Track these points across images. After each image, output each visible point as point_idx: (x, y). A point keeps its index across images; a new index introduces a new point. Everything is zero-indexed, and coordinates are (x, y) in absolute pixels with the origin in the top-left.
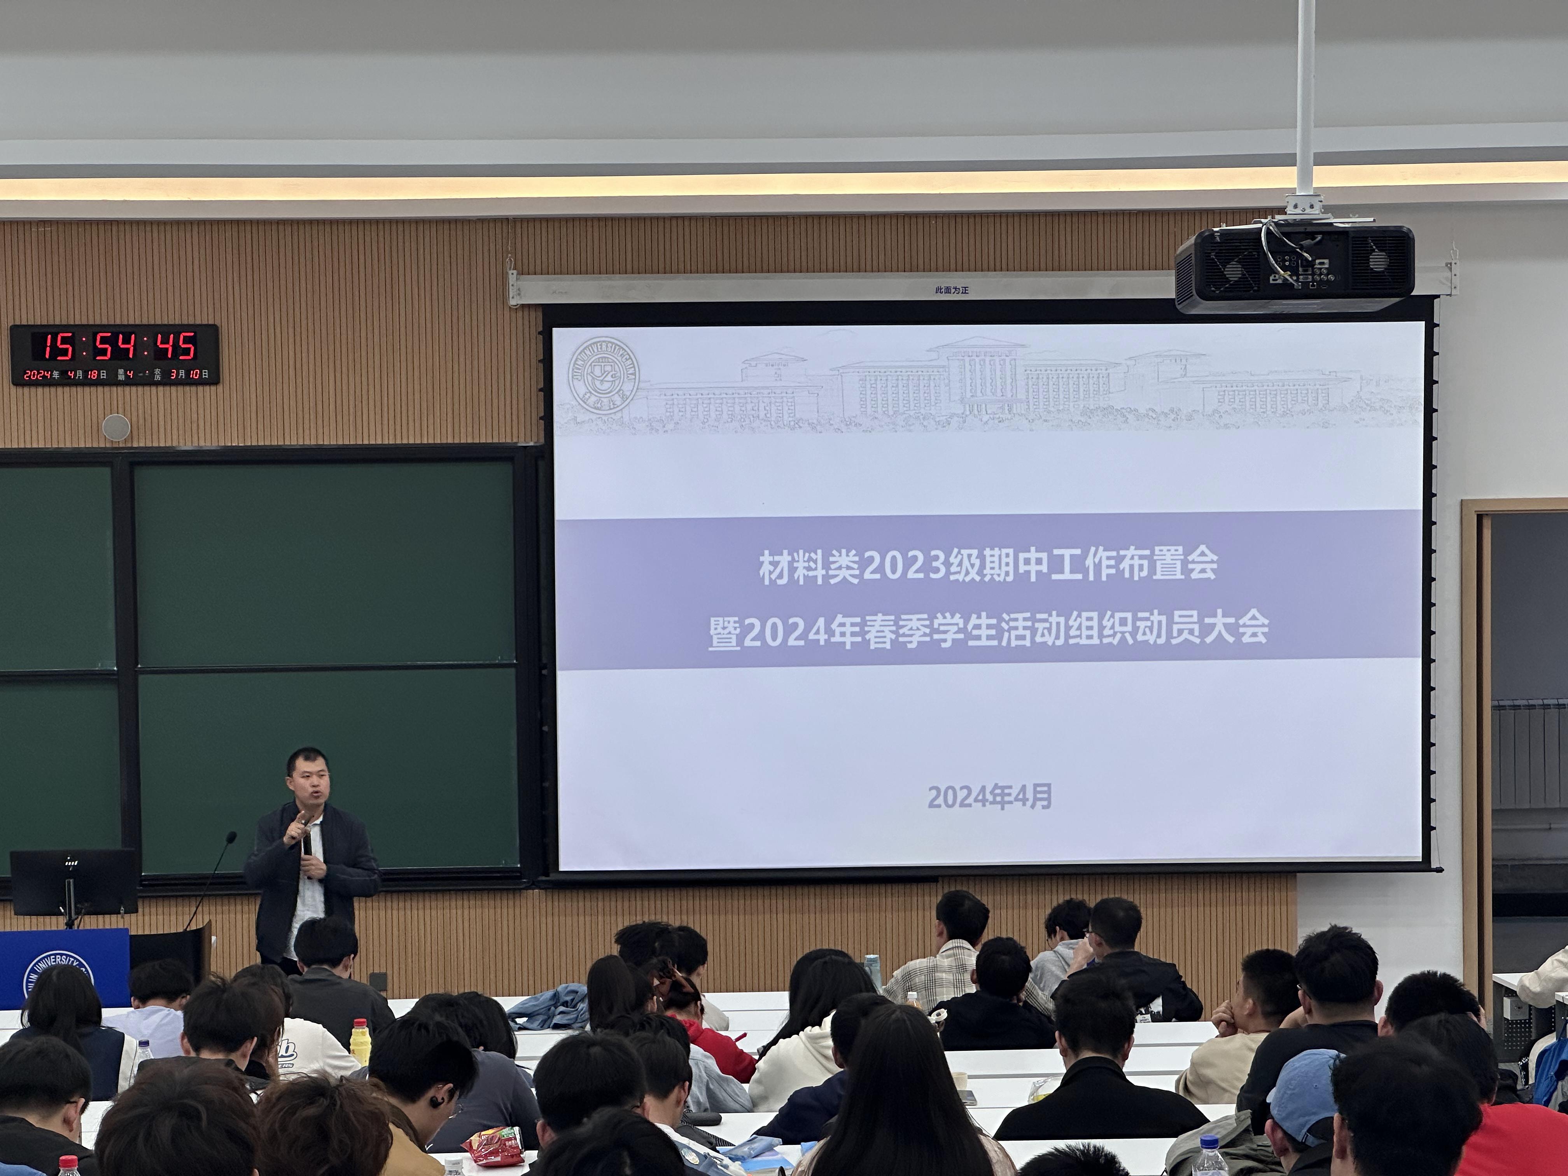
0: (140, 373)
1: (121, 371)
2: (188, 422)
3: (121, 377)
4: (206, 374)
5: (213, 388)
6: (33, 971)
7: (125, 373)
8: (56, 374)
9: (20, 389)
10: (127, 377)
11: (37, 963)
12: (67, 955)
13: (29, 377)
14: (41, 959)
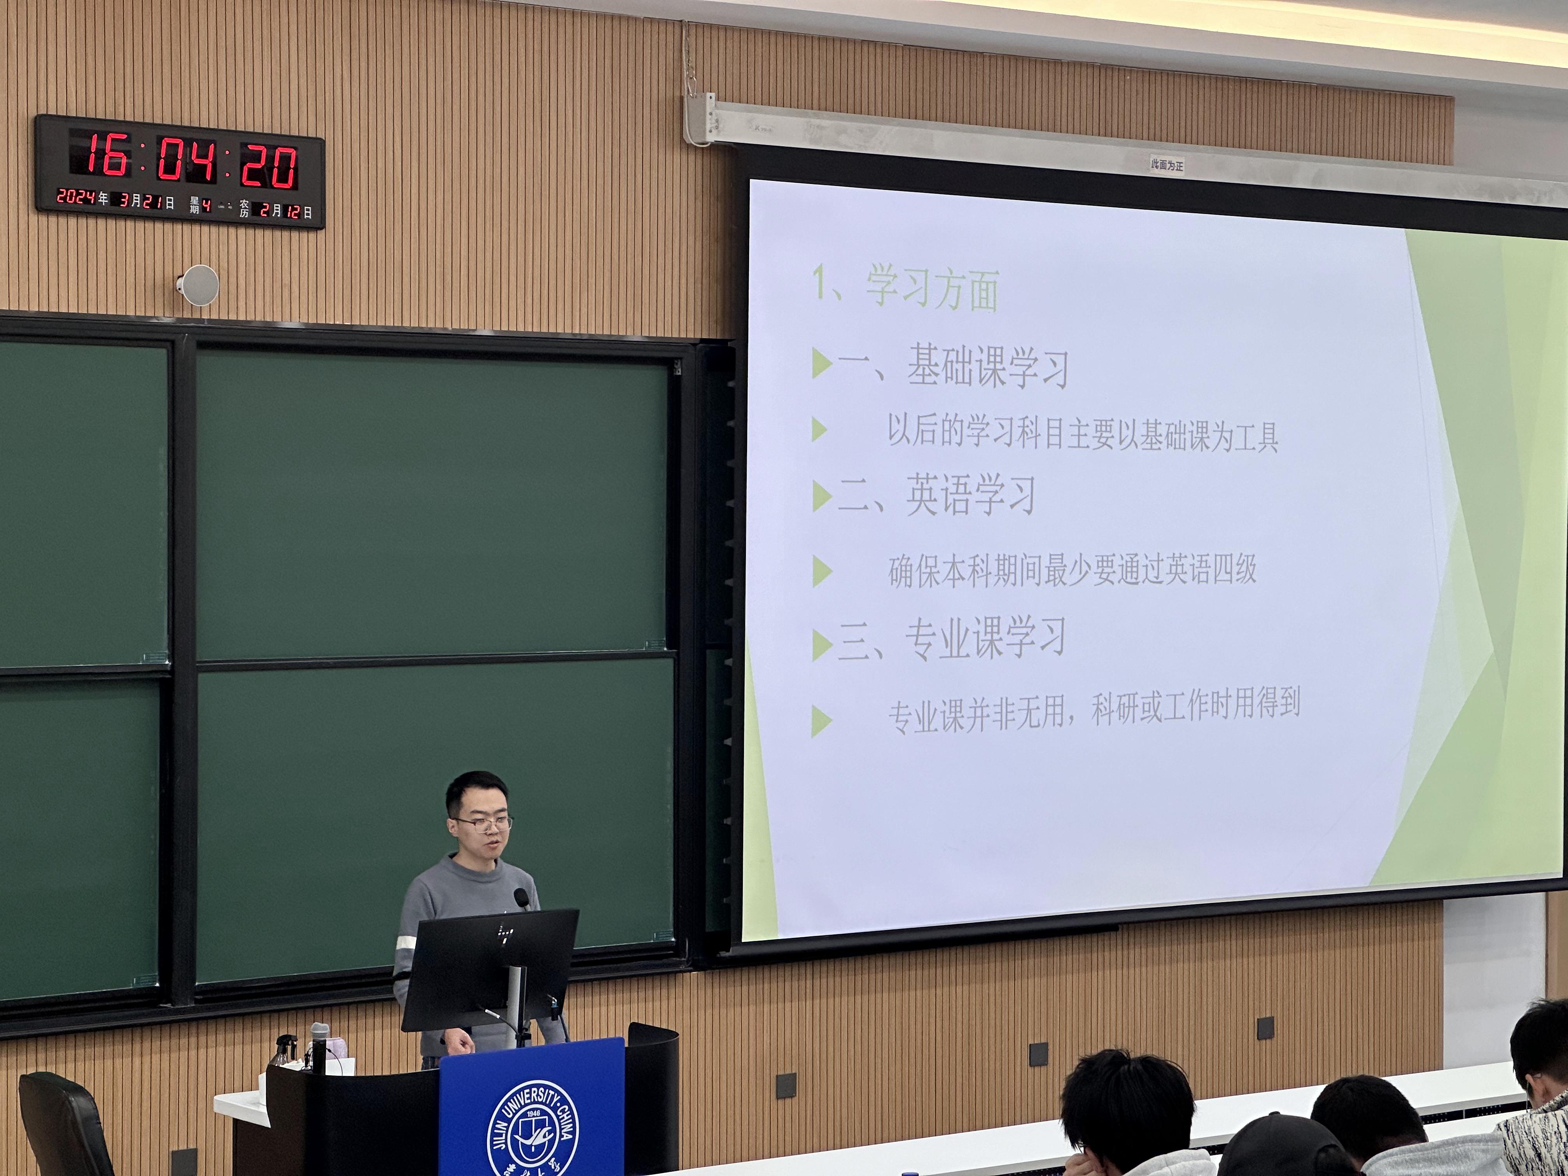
0: (221, 204)
1: (195, 200)
2: (277, 285)
3: (195, 210)
4: (308, 213)
5: (312, 235)
6: (501, 1117)
7: (200, 202)
8: (103, 198)
9: (43, 219)
10: (204, 209)
11: (505, 1103)
12: (546, 1087)
13: (64, 199)
14: (512, 1097)
